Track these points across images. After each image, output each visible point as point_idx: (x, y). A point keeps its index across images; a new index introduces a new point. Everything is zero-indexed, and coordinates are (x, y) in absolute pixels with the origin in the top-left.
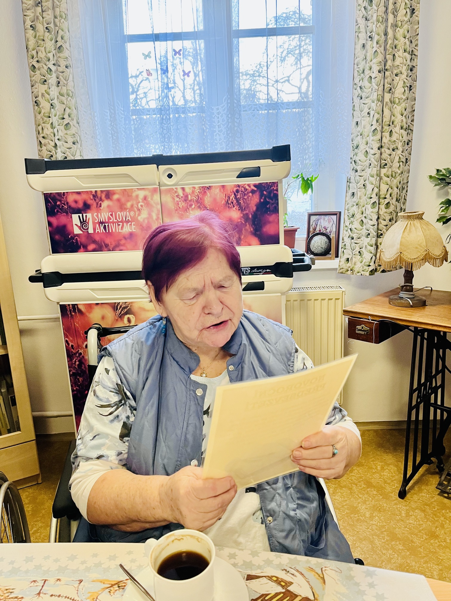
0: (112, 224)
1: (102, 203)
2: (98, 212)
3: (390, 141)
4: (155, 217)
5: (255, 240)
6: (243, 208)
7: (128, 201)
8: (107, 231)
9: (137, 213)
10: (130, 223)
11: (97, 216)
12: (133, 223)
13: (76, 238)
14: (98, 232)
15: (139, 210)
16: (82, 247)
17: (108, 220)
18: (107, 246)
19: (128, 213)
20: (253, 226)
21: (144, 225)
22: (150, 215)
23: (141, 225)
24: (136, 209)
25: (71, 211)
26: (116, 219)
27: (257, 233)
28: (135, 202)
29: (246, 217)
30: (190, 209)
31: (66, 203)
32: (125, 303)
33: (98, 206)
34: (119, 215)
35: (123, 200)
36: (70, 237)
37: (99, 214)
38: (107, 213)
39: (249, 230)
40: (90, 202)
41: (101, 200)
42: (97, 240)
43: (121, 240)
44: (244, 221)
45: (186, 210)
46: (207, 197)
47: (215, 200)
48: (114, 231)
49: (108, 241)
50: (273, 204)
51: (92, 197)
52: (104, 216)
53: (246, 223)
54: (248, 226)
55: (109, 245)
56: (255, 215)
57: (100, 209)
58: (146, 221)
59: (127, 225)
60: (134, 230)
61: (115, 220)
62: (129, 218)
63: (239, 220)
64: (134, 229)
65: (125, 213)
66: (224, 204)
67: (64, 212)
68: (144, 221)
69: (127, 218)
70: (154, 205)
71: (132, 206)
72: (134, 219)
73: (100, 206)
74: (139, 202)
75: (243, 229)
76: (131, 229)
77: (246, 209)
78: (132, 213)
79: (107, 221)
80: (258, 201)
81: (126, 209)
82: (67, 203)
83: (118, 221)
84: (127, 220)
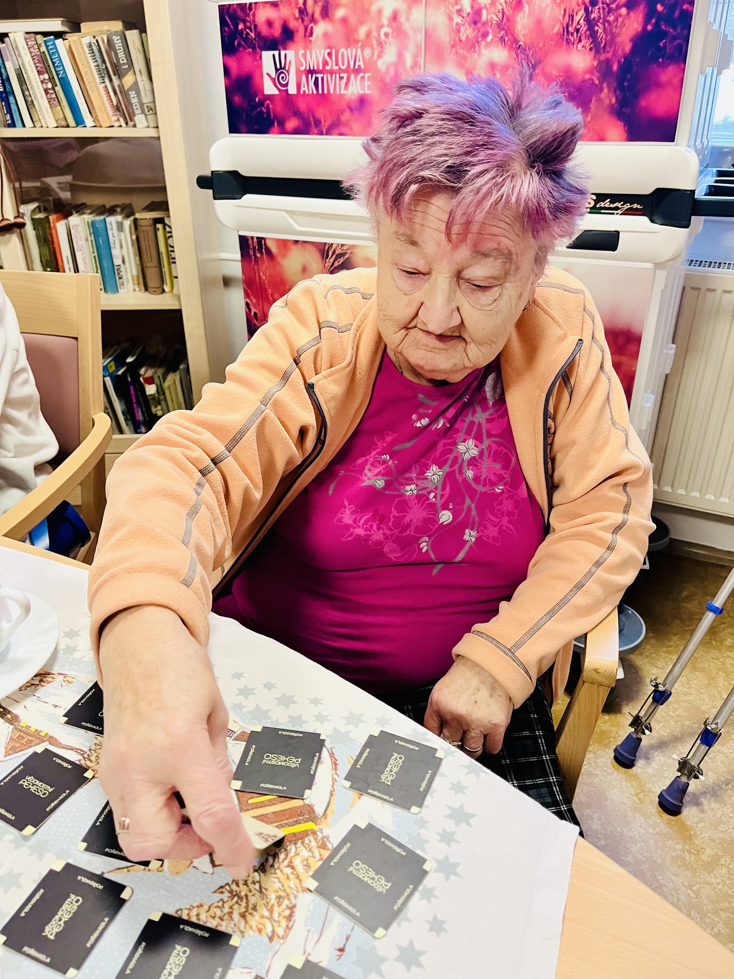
0: (329, 75)
1: (314, 28)
2: (306, 47)
4: (409, 61)
5: (616, 129)
6: (600, 44)
7: (362, 23)
8: (320, 92)
9: (376, 53)
10: (361, 75)
11: (304, 56)
12: (367, 75)
13: (268, 104)
14: (304, 91)
15: (380, 44)
16: (276, 124)
17: (324, 67)
18: (318, 123)
19: (359, 51)
20: (618, 93)
21: (388, 80)
22: (400, 56)
23: (382, 81)
24: (374, 42)
25: (262, 43)
26: (337, 64)
27: (624, 109)
28: (374, 27)
29: (604, 69)
30: (483, 43)
31: (252, 26)
32: (342, 245)
33: (307, 34)
34: (343, 54)
35: (353, 20)
36: (257, 100)
37: (308, 52)
38: (323, 51)
39: (607, 102)
40: (293, 24)
41: (313, 20)
42: (301, 110)
43: (342, 112)
44: (598, 79)
45: (472, 45)
46: (521, 14)
47: (539, 22)
48: (332, 91)
49: (320, 113)
50: (675, 38)
51: (297, 15)
52: (316, 56)
53: (601, 83)
54: (606, 90)
55: (320, 122)
56: (627, 65)
57: (310, 41)
58: (392, 72)
59: (356, 78)
60: (367, 92)
61: (335, 68)
62: (361, 64)
63: (587, 76)
64: (368, 89)
65: (354, 50)
66: (558, 33)
67: (249, 47)
68: (388, 70)
69: (357, 64)
70: (411, 33)
71: (368, 34)
72: (370, 66)
73: (311, 35)
74: (382, 26)
75: (594, 99)
76: (363, 89)
77: (608, 48)
78: (367, 52)
79: (321, 68)
80: (640, 29)
81: (356, 41)
82: (256, 26)
83: (340, 68)
84: (356, 67)
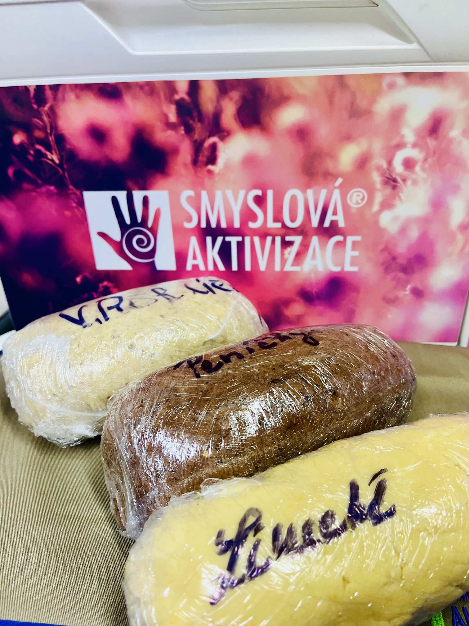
0: (257, 239)
1: (221, 146)
2: (198, 185)
4: (457, 217)
7: (348, 138)
8: (235, 267)
9: (379, 198)
10: (339, 238)
11: (195, 202)
13: (106, 288)
14: (195, 267)
15: (391, 181)
17: (244, 222)
19: (336, 193)
21: (401, 247)
22: (438, 204)
23: (386, 249)
24: (377, 178)
25: (80, 176)
26: (278, 218)
31: (52, 139)
34: (294, 200)
35: (324, 131)
36: (78, 279)
37: (204, 194)
38: (242, 193)
40: (163, 137)
41: (217, 128)
43: (287, 303)
48: (263, 267)
51: (173, 118)
52: (223, 202)
57: (210, 172)
58: (414, 234)
59: (323, 245)
62: (340, 217)
65: (324, 192)
67: (47, 182)
68: (403, 230)
69: (329, 217)
71: (362, 162)
72: (362, 223)
73: (212, 159)
79: (237, 225)
82: (61, 139)
83: (284, 226)
84: (327, 224)
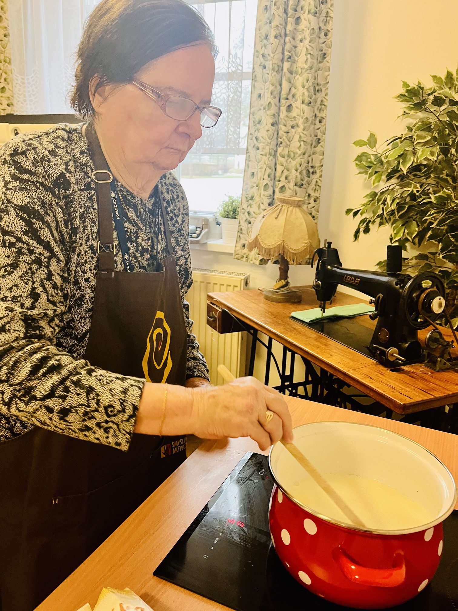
3: (287, 116)
